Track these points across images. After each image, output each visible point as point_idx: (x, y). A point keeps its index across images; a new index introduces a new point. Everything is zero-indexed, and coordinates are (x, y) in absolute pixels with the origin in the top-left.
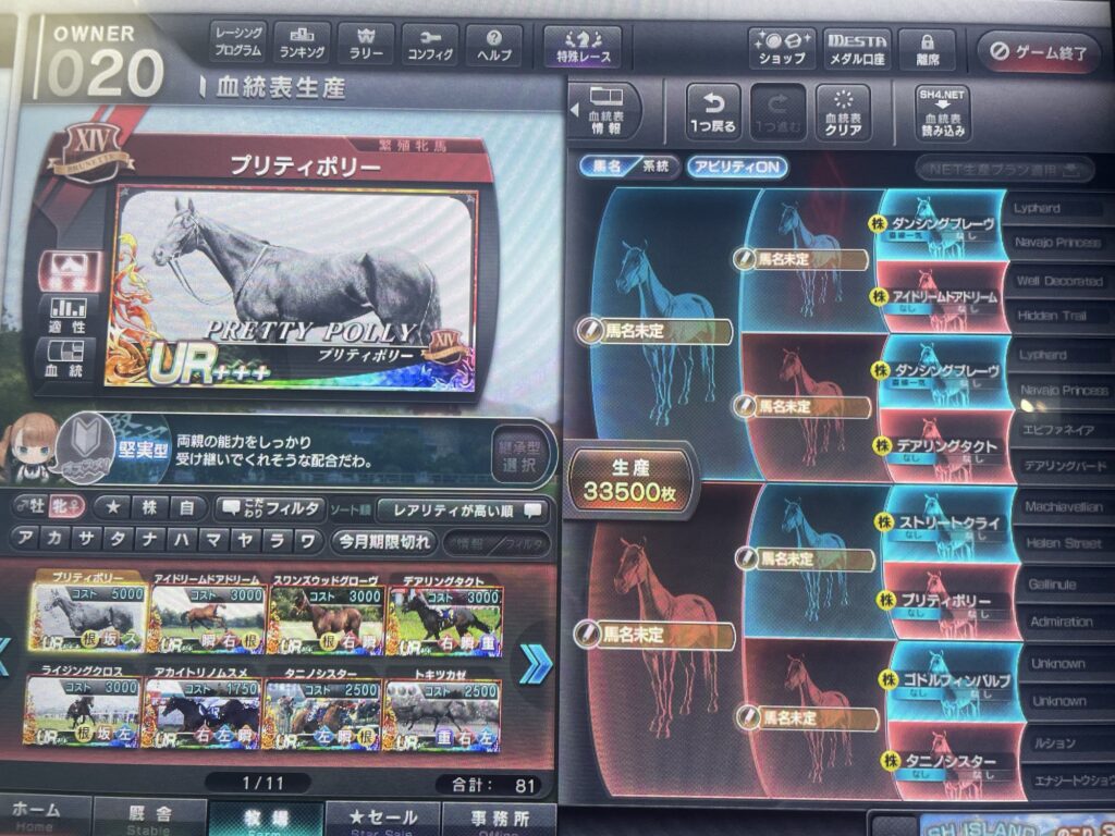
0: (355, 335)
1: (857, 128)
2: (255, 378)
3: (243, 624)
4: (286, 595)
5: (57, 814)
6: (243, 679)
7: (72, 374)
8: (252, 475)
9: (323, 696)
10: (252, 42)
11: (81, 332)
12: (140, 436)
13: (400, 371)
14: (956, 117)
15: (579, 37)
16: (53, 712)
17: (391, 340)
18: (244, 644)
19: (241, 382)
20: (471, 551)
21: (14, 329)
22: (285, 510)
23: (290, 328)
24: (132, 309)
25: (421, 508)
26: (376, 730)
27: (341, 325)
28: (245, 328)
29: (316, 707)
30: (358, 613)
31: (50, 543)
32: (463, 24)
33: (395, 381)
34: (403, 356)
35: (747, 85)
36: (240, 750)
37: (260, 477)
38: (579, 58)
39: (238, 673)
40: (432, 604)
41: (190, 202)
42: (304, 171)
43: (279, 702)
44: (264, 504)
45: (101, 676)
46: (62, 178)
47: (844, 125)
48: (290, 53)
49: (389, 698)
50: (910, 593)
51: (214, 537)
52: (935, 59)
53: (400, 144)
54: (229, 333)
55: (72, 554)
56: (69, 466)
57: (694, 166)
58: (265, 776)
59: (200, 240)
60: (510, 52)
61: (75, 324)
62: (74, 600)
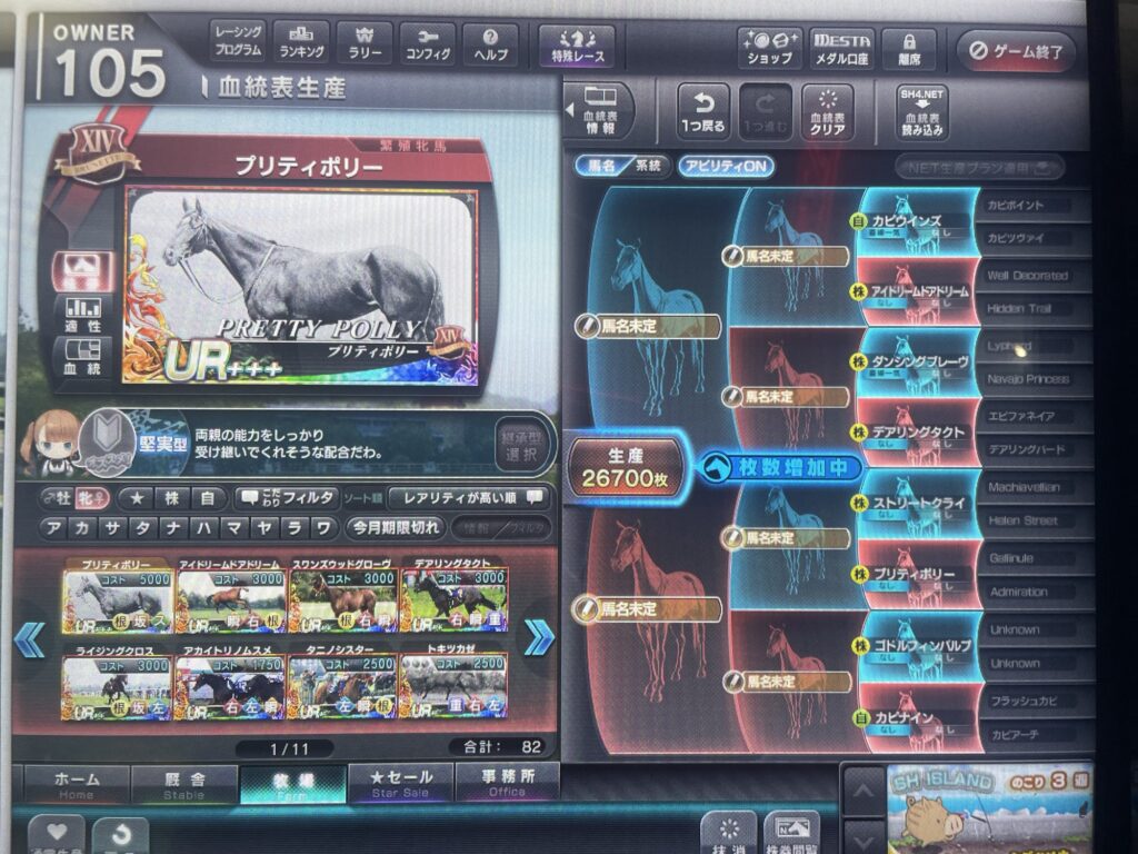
0: (363, 331)
1: (841, 128)
2: (268, 374)
3: (265, 605)
4: (304, 578)
5: (97, 783)
6: (267, 656)
7: (90, 371)
8: (268, 466)
9: (342, 670)
10: (251, 41)
11: (97, 331)
12: (160, 431)
13: (406, 366)
14: (935, 117)
15: (573, 36)
16: (90, 690)
17: (398, 336)
18: (267, 624)
19: (254, 378)
20: (476, 535)
21: (31, 329)
22: (301, 499)
23: (300, 326)
24: (146, 308)
25: (430, 496)
26: (393, 700)
27: (348, 322)
28: (257, 326)
29: (336, 680)
30: (373, 594)
31: (78, 533)
32: (459, 25)
33: (401, 376)
34: (409, 352)
35: (736, 85)
36: (267, 720)
37: (275, 468)
38: (573, 58)
39: (262, 651)
40: (442, 584)
41: (198, 202)
42: (307, 172)
43: (302, 676)
44: (281, 494)
45: (133, 656)
46: (70, 179)
47: (828, 125)
48: (290, 52)
49: (404, 671)
50: (881, 567)
51: (235, 525)
52: (916, 58)
53: (400, 144)
54: (241, 331)
55: (99, 543)
56: (92, 460)
57: (685, 165)
58: (291, 743)
59: (208, 240)
60: (506, 52)
61: (91, 324)
62: (104, 586)
